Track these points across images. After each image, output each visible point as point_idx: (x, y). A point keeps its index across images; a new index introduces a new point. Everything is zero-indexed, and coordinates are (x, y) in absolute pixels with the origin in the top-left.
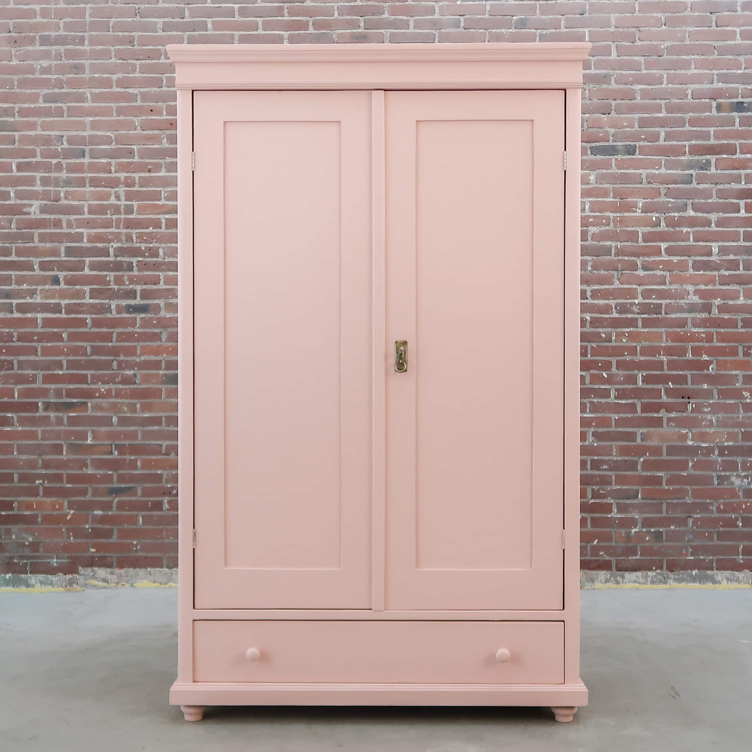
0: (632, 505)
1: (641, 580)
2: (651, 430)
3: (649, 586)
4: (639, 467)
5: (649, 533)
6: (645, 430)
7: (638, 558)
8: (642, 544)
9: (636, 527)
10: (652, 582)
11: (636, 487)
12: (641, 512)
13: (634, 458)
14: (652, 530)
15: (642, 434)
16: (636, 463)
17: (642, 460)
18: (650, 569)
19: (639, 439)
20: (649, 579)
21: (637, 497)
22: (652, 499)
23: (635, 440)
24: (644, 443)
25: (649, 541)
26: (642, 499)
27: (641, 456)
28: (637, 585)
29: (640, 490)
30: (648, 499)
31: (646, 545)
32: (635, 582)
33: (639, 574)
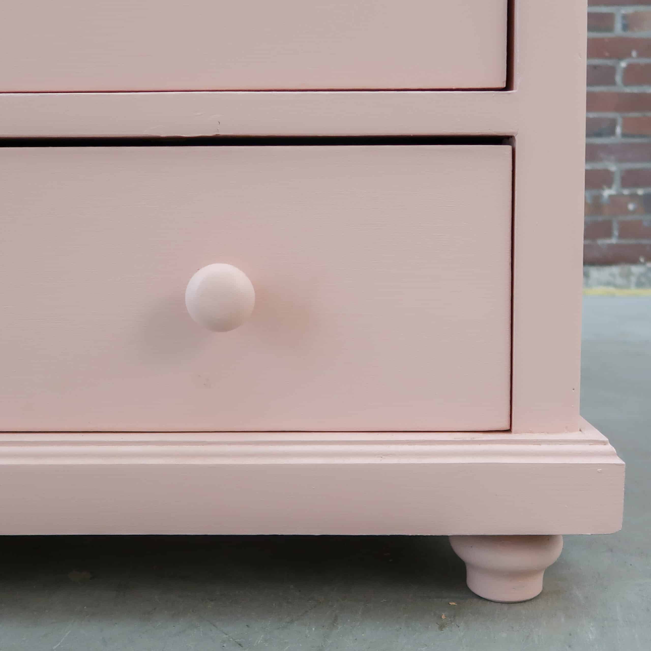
0: (604, 147)
1: (619, 281)
2: (641, 9)
3: (634, 291)
4: (618, 78)
5: (633, 197)
6: (629, 10)
7: (614, 241)
8: (622, 218)
9: (610, 187)
10: (639, 285)
11: (610, 115)
12: (620, 160)
13: (609, 62)
14: (640, 192)
15: (625, 17)
16: (612, 70)
17: (623, 64)
18: (635, 261)
19: (618, 26)
20: (633, 279)
21: (612, 132)
22: (641, 136)
23: (610, 29)
24: (629, 34)
25: (634, 212)
26: (624, 135)
27: (620, 58)
28: (611, 289)
29: (620, 121)
30: (633, 136)
31: (629, 218)
32: (608, 284)
33: (615, 270)
